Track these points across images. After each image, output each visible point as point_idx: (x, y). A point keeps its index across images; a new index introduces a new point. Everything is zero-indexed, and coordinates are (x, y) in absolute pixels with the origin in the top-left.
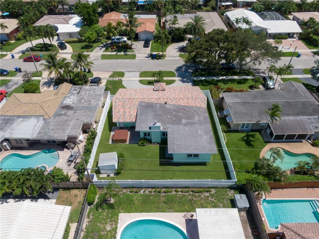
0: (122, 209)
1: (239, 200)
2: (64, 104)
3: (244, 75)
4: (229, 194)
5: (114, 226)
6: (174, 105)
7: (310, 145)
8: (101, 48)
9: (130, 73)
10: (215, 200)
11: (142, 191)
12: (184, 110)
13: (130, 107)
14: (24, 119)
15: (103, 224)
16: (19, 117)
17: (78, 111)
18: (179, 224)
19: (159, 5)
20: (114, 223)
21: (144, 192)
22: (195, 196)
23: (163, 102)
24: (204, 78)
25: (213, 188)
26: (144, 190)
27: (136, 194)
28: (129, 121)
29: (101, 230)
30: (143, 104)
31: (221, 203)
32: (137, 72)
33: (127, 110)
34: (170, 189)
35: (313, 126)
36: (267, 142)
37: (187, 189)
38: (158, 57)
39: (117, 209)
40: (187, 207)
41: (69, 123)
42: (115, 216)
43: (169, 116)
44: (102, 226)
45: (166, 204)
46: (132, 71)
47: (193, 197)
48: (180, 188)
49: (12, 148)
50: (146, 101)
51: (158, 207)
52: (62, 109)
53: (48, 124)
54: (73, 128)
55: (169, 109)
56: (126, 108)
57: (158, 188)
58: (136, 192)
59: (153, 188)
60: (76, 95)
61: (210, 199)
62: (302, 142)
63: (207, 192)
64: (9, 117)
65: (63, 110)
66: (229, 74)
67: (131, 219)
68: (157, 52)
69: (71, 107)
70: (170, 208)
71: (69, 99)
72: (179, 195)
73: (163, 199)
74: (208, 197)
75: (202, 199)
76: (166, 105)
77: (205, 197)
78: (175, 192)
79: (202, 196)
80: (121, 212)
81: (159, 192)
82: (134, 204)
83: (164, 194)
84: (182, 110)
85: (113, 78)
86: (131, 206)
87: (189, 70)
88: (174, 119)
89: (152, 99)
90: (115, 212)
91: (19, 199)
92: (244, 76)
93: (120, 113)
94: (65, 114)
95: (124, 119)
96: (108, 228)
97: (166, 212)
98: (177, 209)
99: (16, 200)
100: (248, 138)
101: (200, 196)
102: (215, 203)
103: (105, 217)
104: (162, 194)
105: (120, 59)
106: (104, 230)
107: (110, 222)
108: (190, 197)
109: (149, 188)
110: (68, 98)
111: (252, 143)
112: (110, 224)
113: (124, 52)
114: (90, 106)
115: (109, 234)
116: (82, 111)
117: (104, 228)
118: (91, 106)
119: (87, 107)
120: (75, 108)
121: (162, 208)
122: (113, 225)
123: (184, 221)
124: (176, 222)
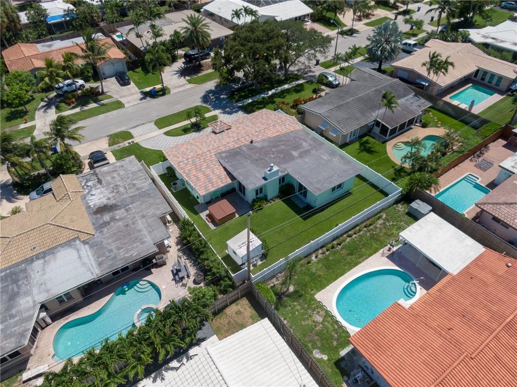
0: (312, 290)
1: (418, 207)
2: (94, 207)
3: (293, 81)
4: (400, 209)
5: (323, 313)
6: (264, 140)
7: (421, 128)
8: (46, 109)
9: (138, 128)
10: (393, 222)
11: (313, 258)
12: (281, 141)
13: (208, 167)
14: (46, 259)
15: (308, 319)
16: (30, 261)
17: (130, 206)
18: (386, 264)
19: (95, 16)
20: (319, 310)
21: (316, 257)
22: (371, 230)
23: (246, 142)
24: (250, 101)
25: (381, 212)
26: (314, 256)
27: (310, 264)
28: (223, 185)
29: (313, 327)
30: (222, 155)
31: (401, 222)
32: (147, 124)
33: (208, 171)
34: (341, 238)
35: (416, 106)
36: (385, 142)
37: (358, 228)
38: (161, 93)
39: (305, 293)
40: (375, 245)
41: (135, 227)
42: (312, 302)
43: (272, 156)
44: (310, 322)
45: (352, 255)
46: (138, 126)
47: (371, 232)
48: (350, 230)
49: (54, 318)
50: (224, 150)
51: (348, 262)
52: (99, 216)
53: (99, 245)
54: (151, 230)
55: (263, 148)
56: (203, 170)
57: (328, 244)
58: (309, 263)
59: (322, 247)
60: (99, 186)
61: (388, 224)
62: (412, 128)
63: (379, 219)
64: (8, 271)
65: (102, 216)
66: (276, 85)
67: (334, 293)
68: (150, 86)
69: (111, 206)
70: (361, 256)
71: (93, 197)
72: (355, 237)
73: (345, 252)
74: (384, 223)
75: (381, 228)
76: (254, 144)
77: (381, 225)
78: (349, 238)
79: (379, 226)
80: (315, 294)
81: (333, 247)
82: (319, 276)
83: (340, 247)
84: (279, 142)
85: (118, 145)
86: (319, 281)
87: (222, 97)
88: (282, 156)
89: (229, 145)
90: (308, 299)
91: (158, 372)
92: (294, 83)
93: (202, 180)
94: (113, 219)
95: (215, 185)
96: (319, 319)
97: (360, 262)
98: (368, 252)
99: (153, 375)
100: (365, 147)
101: (376, 228)
102: (396, 225)
103: (302, 311)
104: (337, 248)
105: (99, 115)
106: (316, 325)
107: (313, 311)
108: (368, 234)
109: (317, 250)
110: (89, 196)
111: (371, 149)
112: (316, 314)
113: (96, 101)
114: (142, 192)
115: (326, 323)
116: (138, 203)
117: (314, 322)
118: (143, 190)
119: (139, 195)
120: (120, 204)
121: (353, 261)
122: (319, 312)
123: (387, 259)
124: (381, 266)
